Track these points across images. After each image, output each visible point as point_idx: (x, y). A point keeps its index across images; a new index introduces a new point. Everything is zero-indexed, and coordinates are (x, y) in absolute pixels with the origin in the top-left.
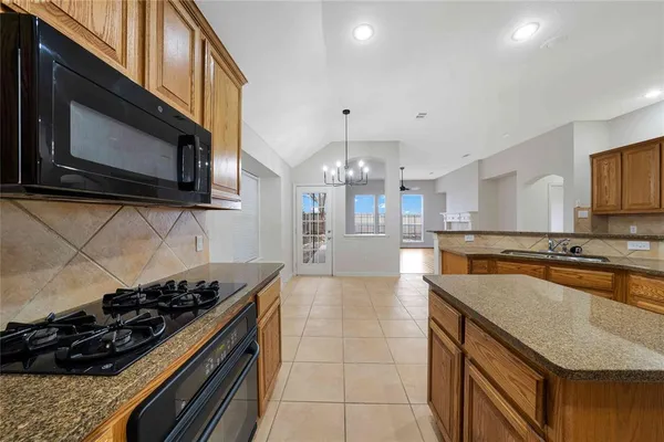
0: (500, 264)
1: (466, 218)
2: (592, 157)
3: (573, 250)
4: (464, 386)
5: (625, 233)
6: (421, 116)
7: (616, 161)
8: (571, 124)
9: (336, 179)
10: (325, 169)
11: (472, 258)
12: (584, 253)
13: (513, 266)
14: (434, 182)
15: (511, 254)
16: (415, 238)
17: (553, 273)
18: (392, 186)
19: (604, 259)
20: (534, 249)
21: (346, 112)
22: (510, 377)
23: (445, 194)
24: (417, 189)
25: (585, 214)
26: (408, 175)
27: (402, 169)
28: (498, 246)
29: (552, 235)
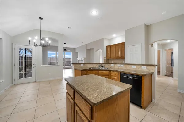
0: (89, 71)
1: (83, 59)
2: (107, 46)
3: (103, 67)
4: (75, 113)
5: (111, 63)
6: (69, 28)
7: (110, 48)
8: (103, 39)
9: (35, 43)
10: (30, 39)
11: (82, 71)
12: (105, 67)
13: (91, 72)
14: (75, 49)
15: (91, 69)
16: (69, 65)
17: (99, 73)
18: (61, 49)
19: (107, 68)
20: (96, 67)
21: (41, 18)
22: (84, 108)
23: (77, 53)
24: (70, 50)
25: (105, 59)
26: (67, 46)
27: (65, 44)
28: (89, 67)
29: (99, 64)
